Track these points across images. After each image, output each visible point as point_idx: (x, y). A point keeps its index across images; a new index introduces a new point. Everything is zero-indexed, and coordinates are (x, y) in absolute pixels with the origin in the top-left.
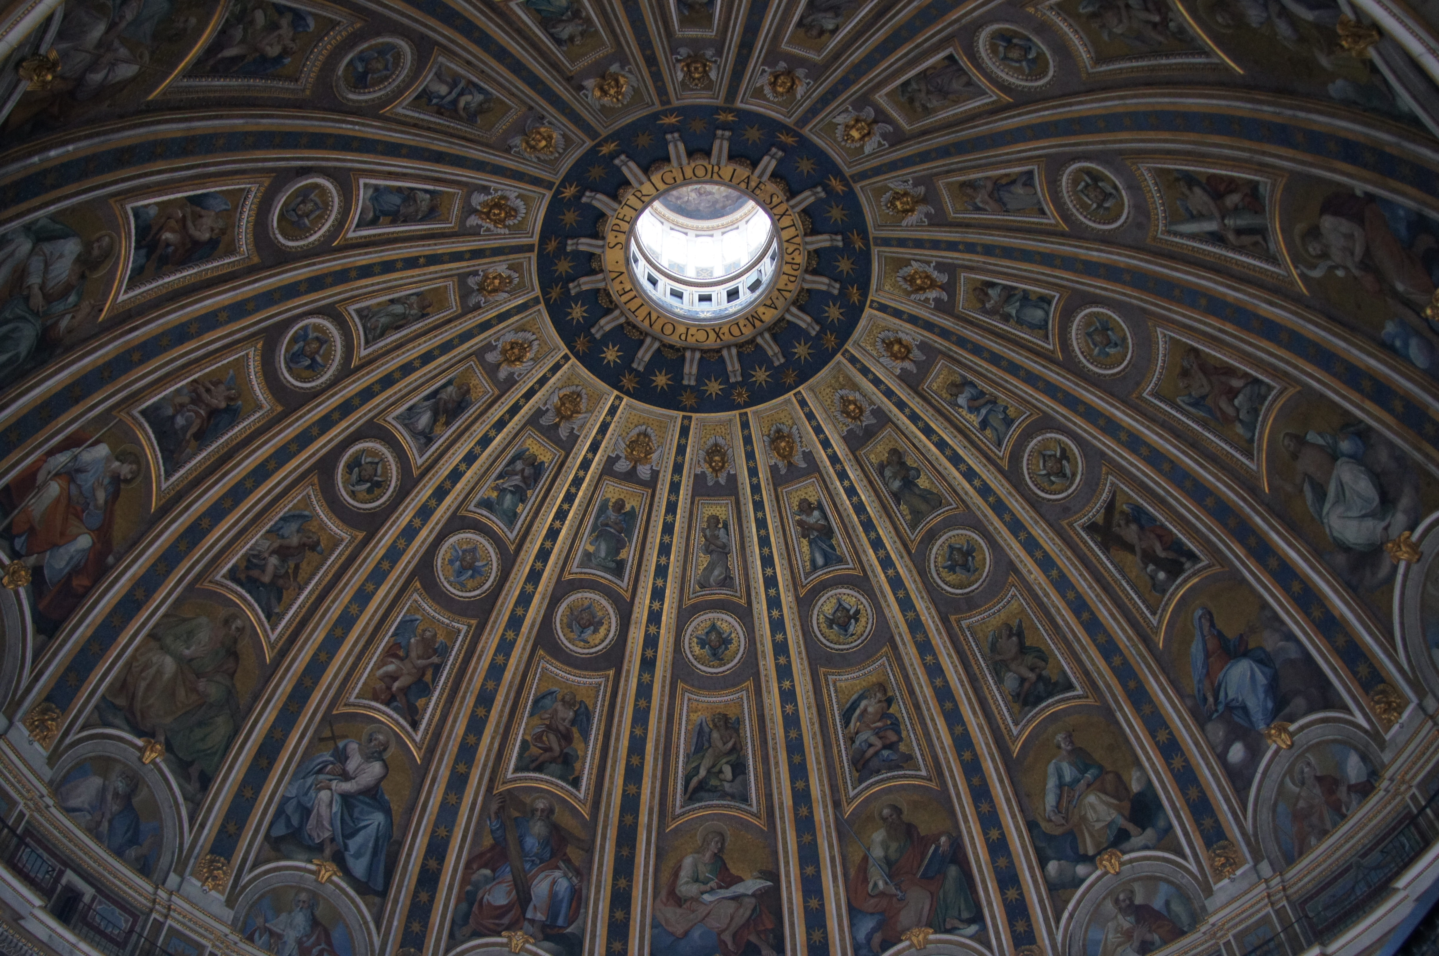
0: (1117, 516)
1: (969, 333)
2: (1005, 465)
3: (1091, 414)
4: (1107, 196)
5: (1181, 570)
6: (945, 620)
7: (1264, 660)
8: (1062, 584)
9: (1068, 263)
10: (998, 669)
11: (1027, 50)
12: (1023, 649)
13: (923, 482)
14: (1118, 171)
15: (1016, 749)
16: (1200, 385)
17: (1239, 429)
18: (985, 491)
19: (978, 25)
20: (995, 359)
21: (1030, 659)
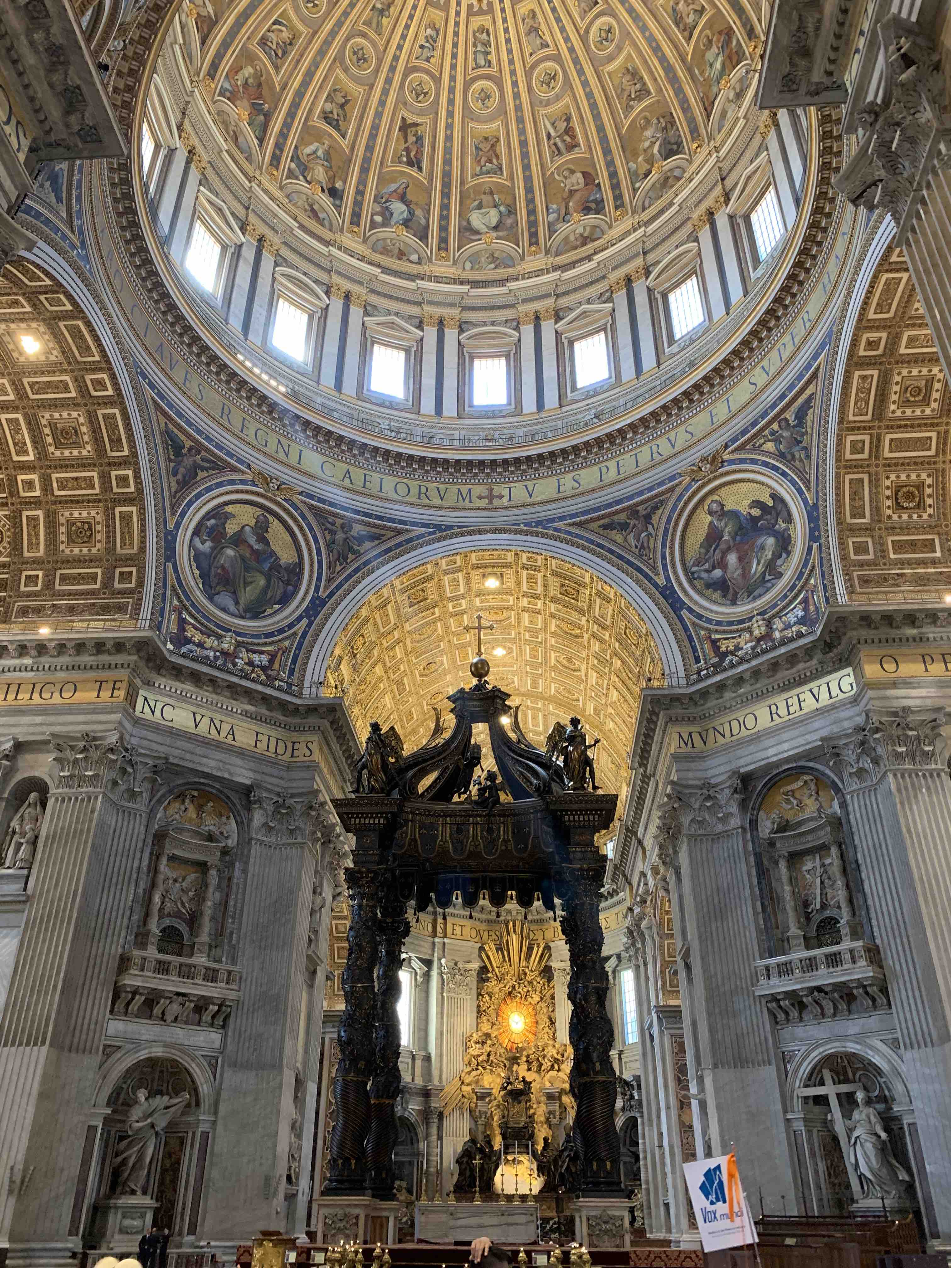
0: (414, 129)
1: (462, 27)
2: (410, 65)
3: (451, 102)
4: (548, 84)
5: (413, 166)
6: (335, 60)
7: (411, 213)
8: (379, 115)
9: (513, 73)
10: (329, 98)
11: (606, 39)
12: (342, 106)
13: (385, 21)
14: (562, 88)
15: (310, 123)
16: (486, 147)
17: (478, 169)
18: (396, 58)
19: (615, 16)
20: (455, 45)
21: (341, 112)
